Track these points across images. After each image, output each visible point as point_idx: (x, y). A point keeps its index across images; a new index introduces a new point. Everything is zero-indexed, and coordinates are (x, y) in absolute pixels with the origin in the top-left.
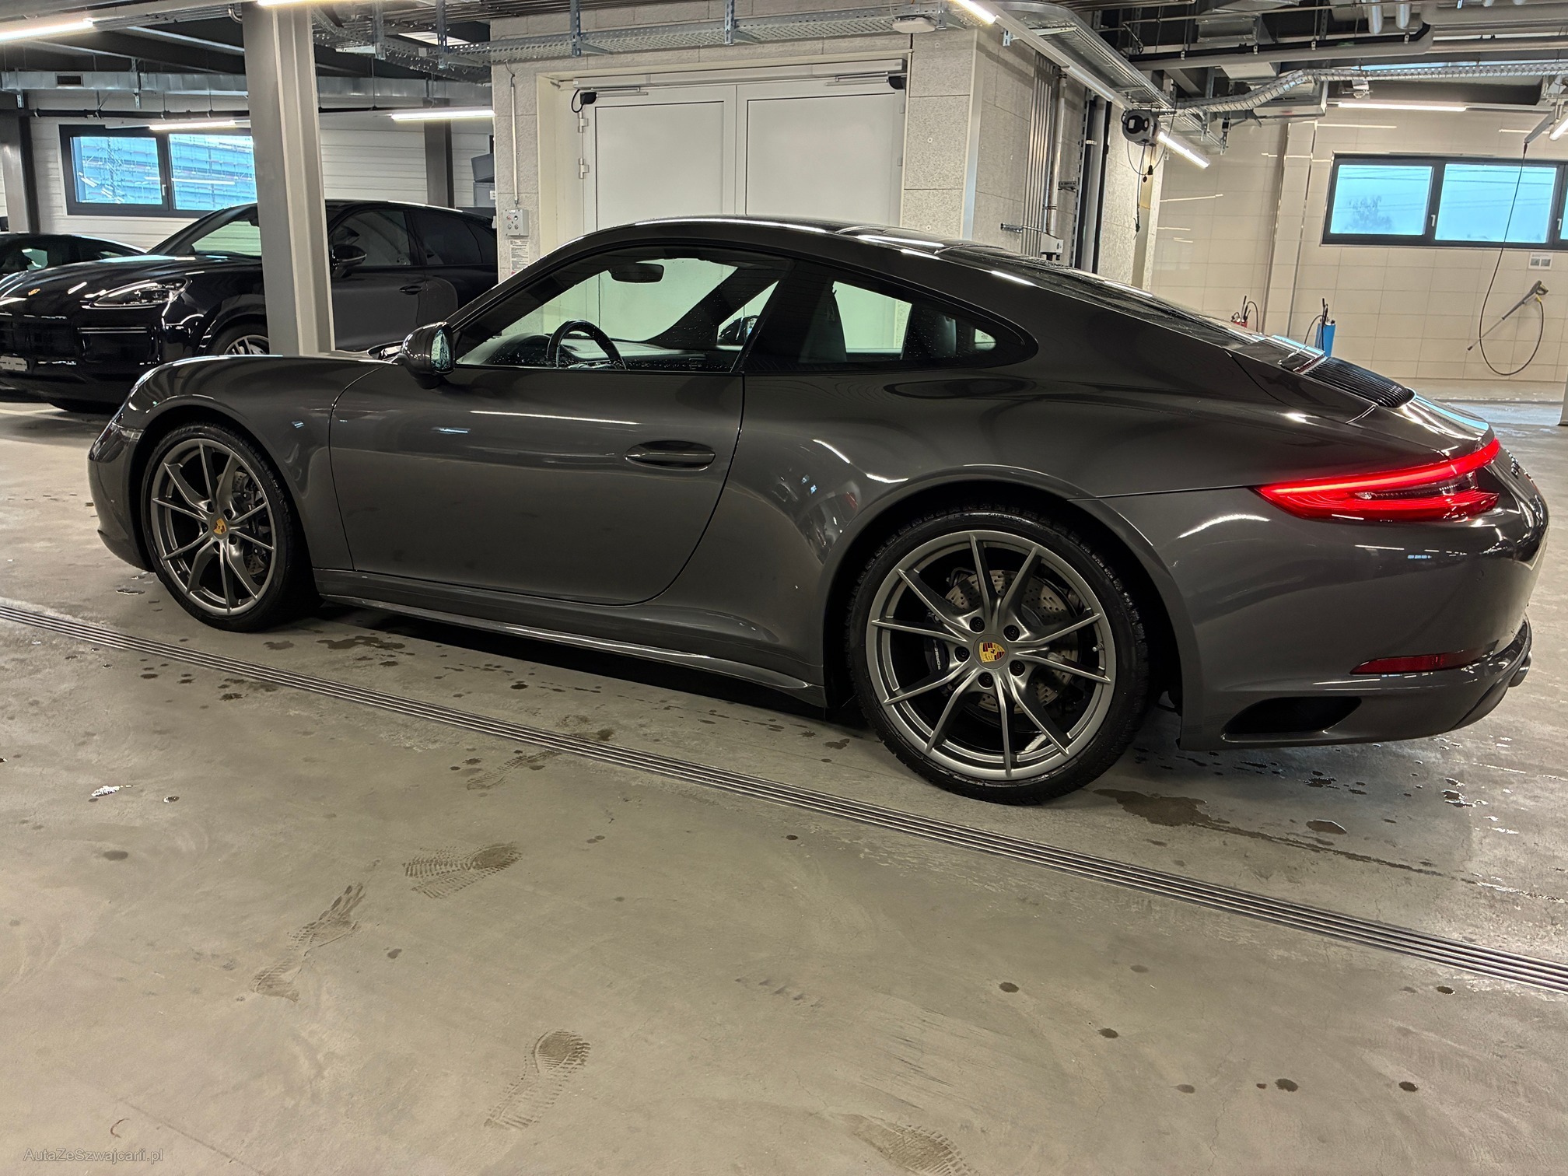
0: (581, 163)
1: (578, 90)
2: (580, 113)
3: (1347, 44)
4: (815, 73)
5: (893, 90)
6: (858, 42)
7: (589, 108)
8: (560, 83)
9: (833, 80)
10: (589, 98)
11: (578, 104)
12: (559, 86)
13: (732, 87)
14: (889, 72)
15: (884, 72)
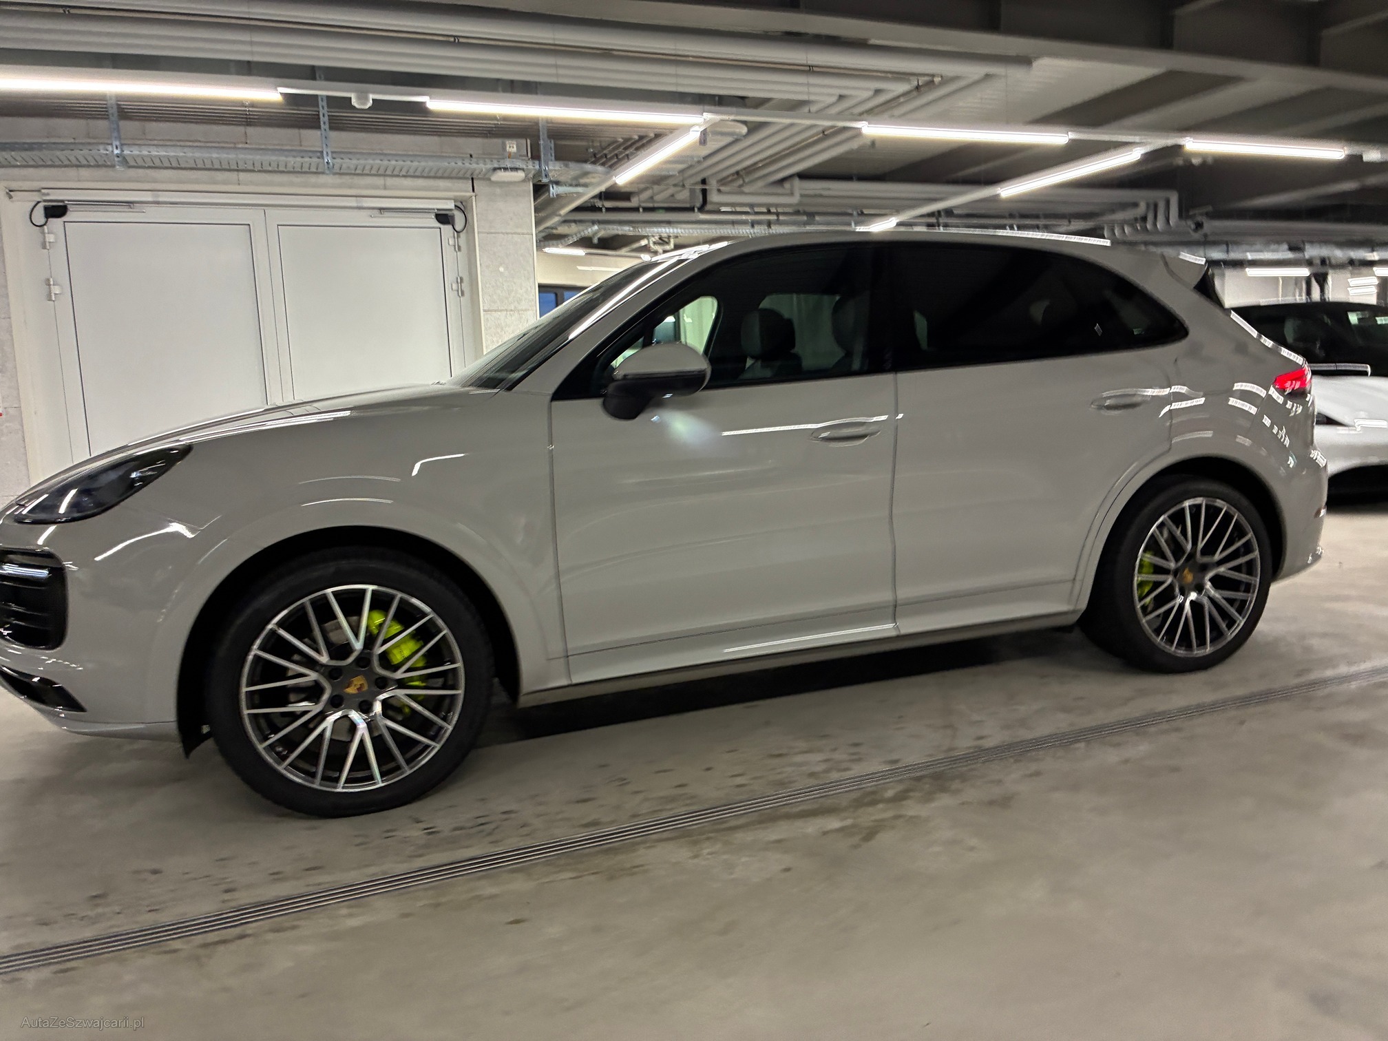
0: (52, 283)
1: (39, 202)
2: (45, 227)
3: (661, 211)
4: (365, 205)
5: (438, 225)
6: (420, 182)
7: (56, 223)
8: (11, 193)
9: (377, 212)
10: (56, 211)
11: (39, 216)
12: (11, 197)
13: (260, 211)
14: (438, 210)
15: (434, 209)
